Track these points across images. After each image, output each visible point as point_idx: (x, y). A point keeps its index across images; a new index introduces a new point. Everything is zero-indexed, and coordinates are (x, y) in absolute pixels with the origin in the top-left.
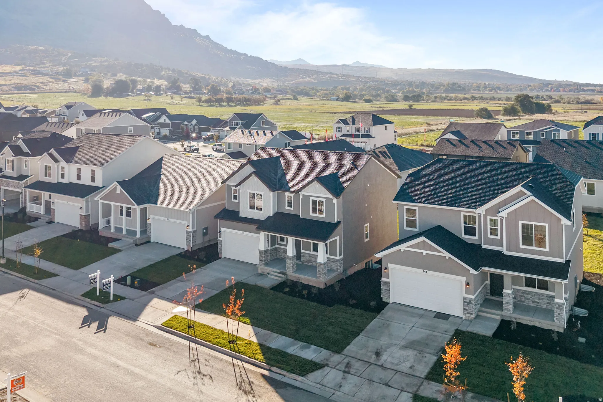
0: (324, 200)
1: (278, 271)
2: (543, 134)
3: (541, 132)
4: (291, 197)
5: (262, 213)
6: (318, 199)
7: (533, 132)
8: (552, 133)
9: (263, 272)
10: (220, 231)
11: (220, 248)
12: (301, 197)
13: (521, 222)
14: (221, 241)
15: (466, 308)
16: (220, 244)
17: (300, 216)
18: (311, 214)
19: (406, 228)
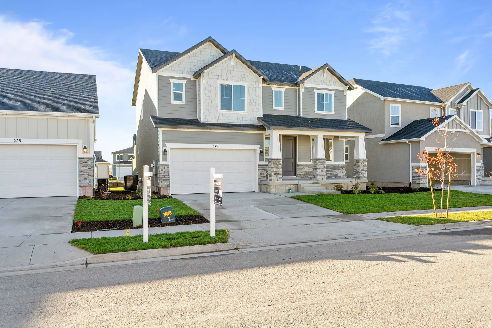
1: (307, 182)
4: (280, 92)
5: (246, 113)
6: (324, 92)
10: (165, 149)
11: (164, 179)
12: (302, 90)
13: (471, 110)
14: (168, 166)
15: (477, 175)
16: (165, 172)
17: (301, 115)
18: (317, 112)
19: (391, 126)
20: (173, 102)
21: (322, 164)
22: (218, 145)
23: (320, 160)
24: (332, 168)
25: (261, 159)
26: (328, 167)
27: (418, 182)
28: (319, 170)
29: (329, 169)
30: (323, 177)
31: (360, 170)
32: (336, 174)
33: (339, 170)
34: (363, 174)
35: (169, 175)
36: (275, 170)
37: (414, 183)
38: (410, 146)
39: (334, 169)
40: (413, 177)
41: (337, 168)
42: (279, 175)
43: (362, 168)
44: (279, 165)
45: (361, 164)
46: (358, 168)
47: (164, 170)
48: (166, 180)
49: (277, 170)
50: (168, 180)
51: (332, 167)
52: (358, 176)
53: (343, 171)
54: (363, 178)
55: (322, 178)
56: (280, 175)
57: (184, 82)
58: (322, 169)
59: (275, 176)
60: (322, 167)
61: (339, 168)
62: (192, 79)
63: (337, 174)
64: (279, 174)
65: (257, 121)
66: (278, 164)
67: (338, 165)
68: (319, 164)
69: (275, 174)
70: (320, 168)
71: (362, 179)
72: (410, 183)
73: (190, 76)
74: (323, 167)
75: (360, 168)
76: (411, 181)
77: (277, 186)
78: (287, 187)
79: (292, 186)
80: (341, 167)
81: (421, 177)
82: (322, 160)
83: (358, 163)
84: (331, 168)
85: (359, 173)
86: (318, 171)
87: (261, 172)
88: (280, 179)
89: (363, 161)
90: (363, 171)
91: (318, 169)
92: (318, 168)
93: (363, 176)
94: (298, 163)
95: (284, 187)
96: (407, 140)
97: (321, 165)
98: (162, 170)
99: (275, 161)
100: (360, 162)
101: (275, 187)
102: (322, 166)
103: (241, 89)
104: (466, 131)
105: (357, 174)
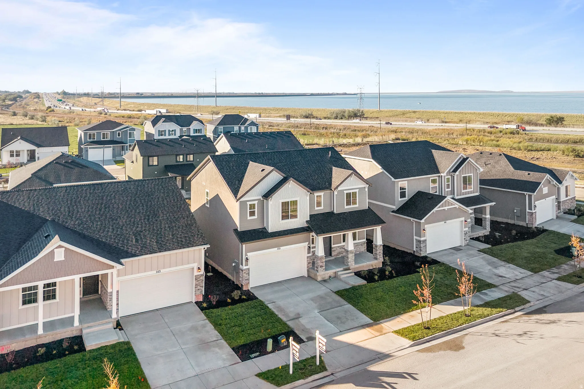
0: (357, 191)
1: (342, 269)
2: (119, 134)
3: (118, 132)
4: (320, 196)
5: (298, 219)
6: (351, 191)
7: (109, 132)
8: (128, 132)
9: (323, 278)
10: (247, 258)
11: (246, 279)
12: (336, 193)
13: (463, 176)
14: (249, 269)
15: (465, 237)
16: (247, 274)
17: (335, 211)
18: (346, 207)
19: (400, 199)
20: (249, 218)
22: (281, 248)
25: (309, 253)
27: (420, 252)
30: (352, 263)
31: (378, 253)
32: (359, 250)
35: (249, 275)
37: (417, 251)
38: (414, 223)
40: (416, 247)
44: (323, 260)
46: (376, 251)
47: (246, 273)
48: (247, 279)
49: (322, 264)
50: (248, 279)
53: (364, 247)
57: (256, 202)
58: (352, 258)
59: (320, 269)
62: (262, 199)
64: (323, 267)
65: (305, 223)
68: (350, 254)
69: (321, 267)
71: (379, 259)
72: (414, 251)
73: (260, 197)
75: (378, 251)
76: (415, 249)
77: (322, 275)
78: (328, 274)
79: (332, 273)
81: (422, 249)
83: (376, 248)
84: (356, 246)
85: (377, 255)
86: (349, 259)
87: (308, 262)
89: (380, 246)
90: (380, 254)
92: (349, 257)
93: (380, 257)
94: (333, 246)
96: (412, 219)
98: (245, 273)
99: (319, 257)
100: (378, 247)
102: (352, 255)
103: (295, 203)
104: (456, 206)
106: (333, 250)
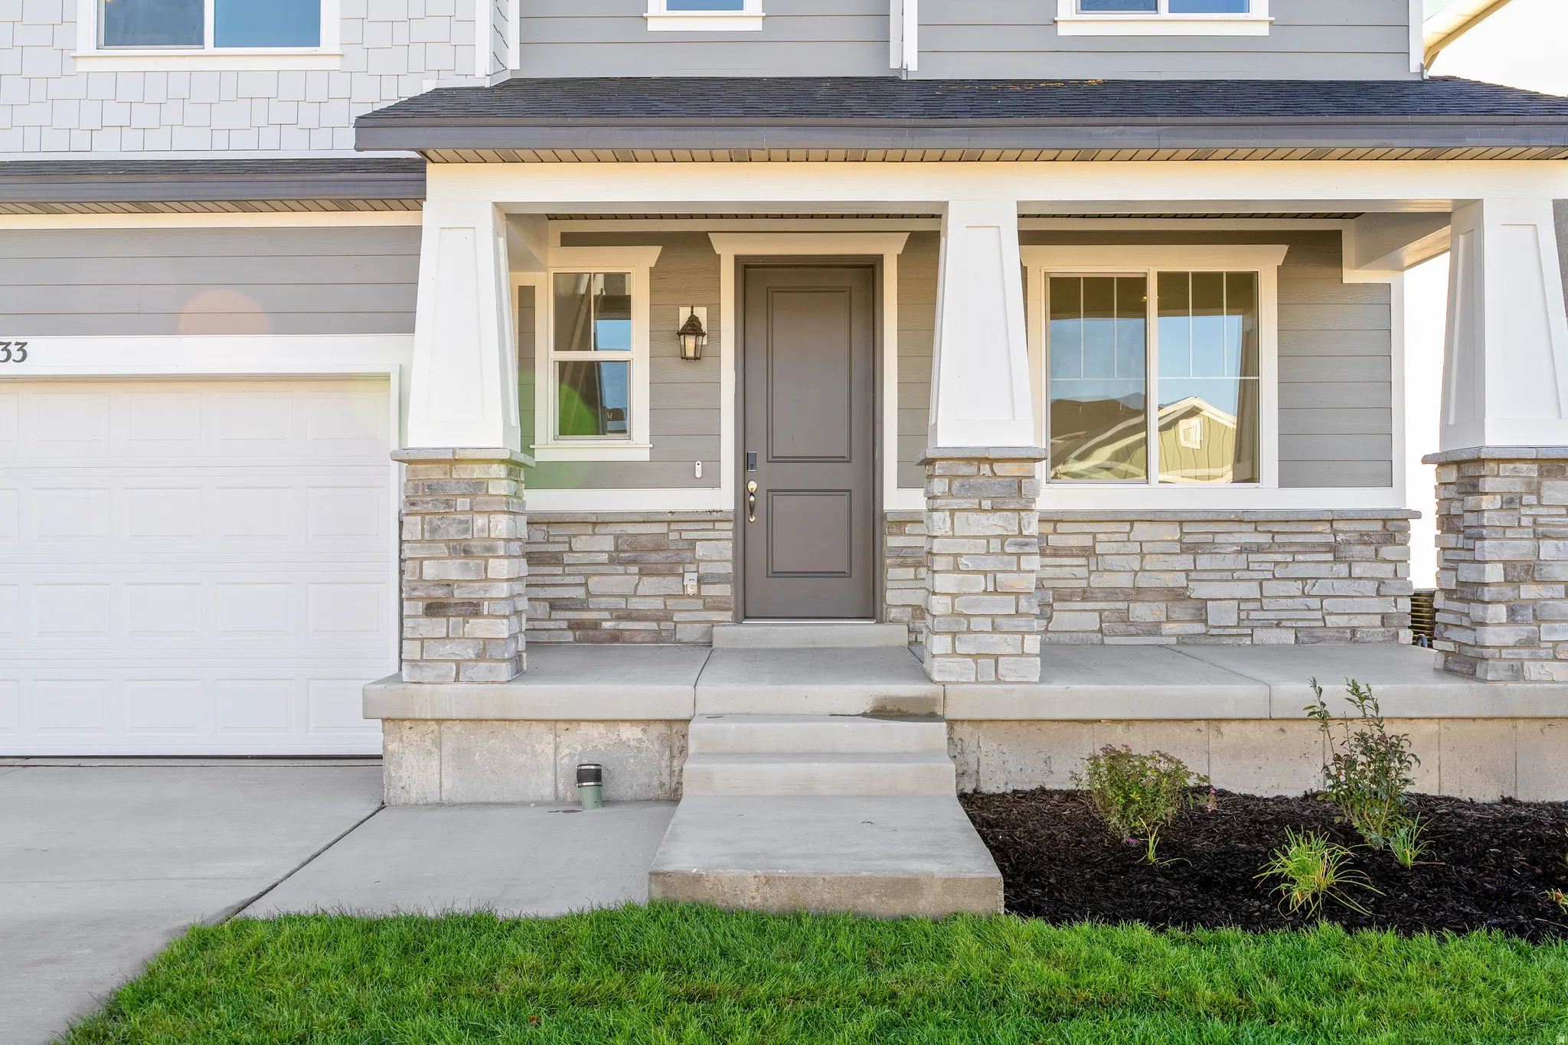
21: (987, 504)
22: (34, 344)
23: (969, 460)
24: (1260, 549)
26: (1219, 539)
28: (957, 569)
29: (1229, 562)
30: (998, 642)
31: (1494, 573)
32: (1300, 603)
33: (1342, 569)
34: (1538, 619)
36: (430, 571)
39: (1278, 557)
41: (1313, 548)
42: (477, 614)
43: (1519, 548)
44: (480, 521)
45: (1511, 502)
46: (1467, 556)
49: (453, 570)
51: (1264, 539)
52: (1466, 637)
53: (1381, 582)
54: (1532, 669)
55: (996, 658)
56: (490, 616)
58: (990, 564)
59: (437, 626)
60: (995, 545)
61: (1332, 548)
63: (1315, 603)
64: (470, 609)
66: (463, 503)
67: (1331, 519)
68: (955, 503)
70: (966, 546)
71: (1517, 673)
74: (1003, 538)
75: (1488, 548)
77: (458, 727)
78: (565, 739)
79: (629, 733)
80: (1364, 539)
82: (991, 461)
83: (1471, 501)
84: (1245, 549)
85: (1476, 611)
88: (480, 657)
89: (1532, 471)
90: (1528, 591)
91: (940, 563)
92: (937, 546)
93: (1530, 643)
94: (893, 498)
95: (544, 743)
97: (983, 517)
99: (436, 474)
100: (1488, 484)
101: (439, 744)
102: (993, 524)
105: (1466, 622)
106: (892, 541)
